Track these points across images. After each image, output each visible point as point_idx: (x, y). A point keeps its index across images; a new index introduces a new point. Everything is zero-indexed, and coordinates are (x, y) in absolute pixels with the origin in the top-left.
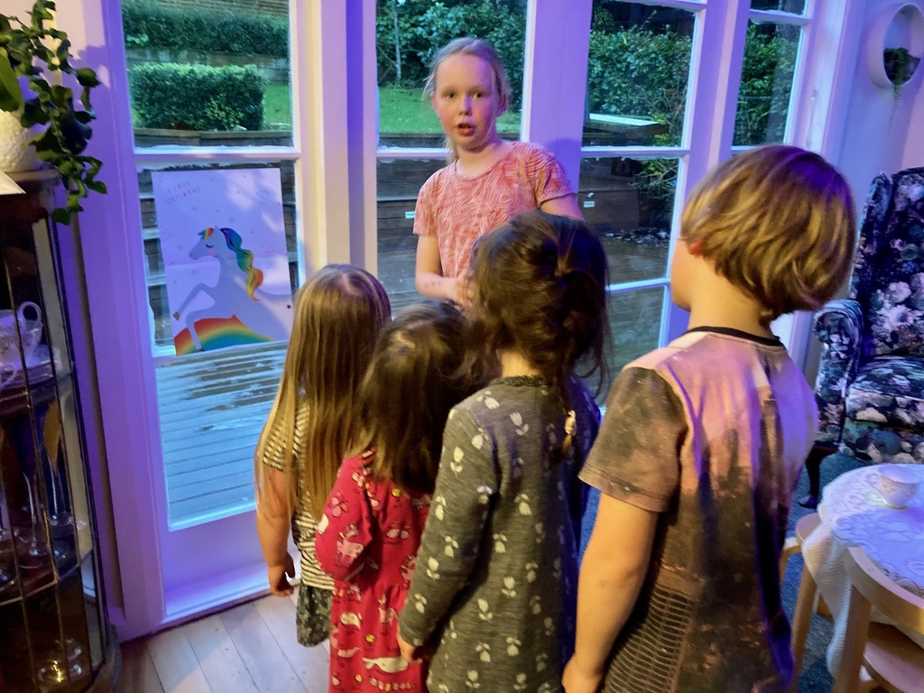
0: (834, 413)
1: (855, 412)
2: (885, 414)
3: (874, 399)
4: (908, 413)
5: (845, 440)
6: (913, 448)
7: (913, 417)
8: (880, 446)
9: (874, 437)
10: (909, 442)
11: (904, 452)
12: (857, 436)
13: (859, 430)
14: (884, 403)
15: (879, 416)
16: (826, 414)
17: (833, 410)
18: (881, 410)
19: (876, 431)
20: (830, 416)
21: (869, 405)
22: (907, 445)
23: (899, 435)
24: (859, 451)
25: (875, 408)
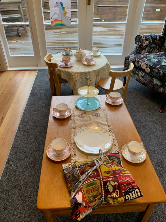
4: (137, 64)
16: (126, 62)
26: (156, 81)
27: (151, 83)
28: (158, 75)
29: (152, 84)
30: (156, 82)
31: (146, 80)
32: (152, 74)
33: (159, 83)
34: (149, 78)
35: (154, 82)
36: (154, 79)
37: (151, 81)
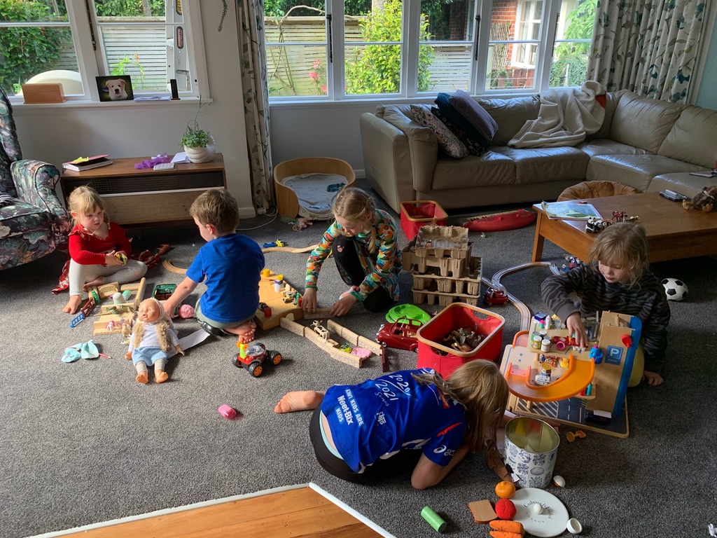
26: (33, 238)
27: (26, 250)
28: (35, 224)
29: (31, 247)
30: (34, 240)
31: (11, 252)
32: (18, 231)
33: (42, 237)
34: (16, 243)
35: (31, 241)
36: (25, 238)
37: (25, 246)
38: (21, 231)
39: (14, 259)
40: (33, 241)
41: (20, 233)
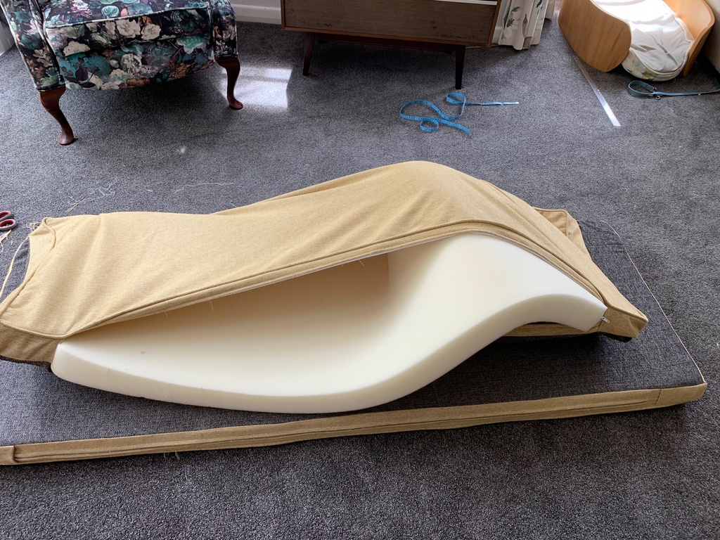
0: (44, 56)
1: (61, 50)
2: (86, 43)
3: (69, 33)
4: (102, 35)
5: (66, 77)
6: (119, 63)
7: (107, 37)
8: (96, 71)
9: (87, 65)
10: (113, 59)
11: (116, 69)
12: (74, 71)
13: (72, 64)
14: (79, 34)
15: (83, 48)
16: (38, 60)
17: (41, 54)
18: (80, 40)
19: (86, 60)
20: (43, 61)
21: (69, 40)
22: (114, 62)
23: (104, 56)
24: (81, 82)
25: (75, 40)
26: (189, 45)
27: (179, 61)
28: (192, 25)
29: (186, 58)
31: (160, 62)
32: (169, 34)
33: (200, 45)
34: (167, 50)
35: (186, 50)
36: (179, 43)
37: (178, 55)
38: (174, 34)
39: (164, 72)
40: (189, 50)
41: (173, 36)
